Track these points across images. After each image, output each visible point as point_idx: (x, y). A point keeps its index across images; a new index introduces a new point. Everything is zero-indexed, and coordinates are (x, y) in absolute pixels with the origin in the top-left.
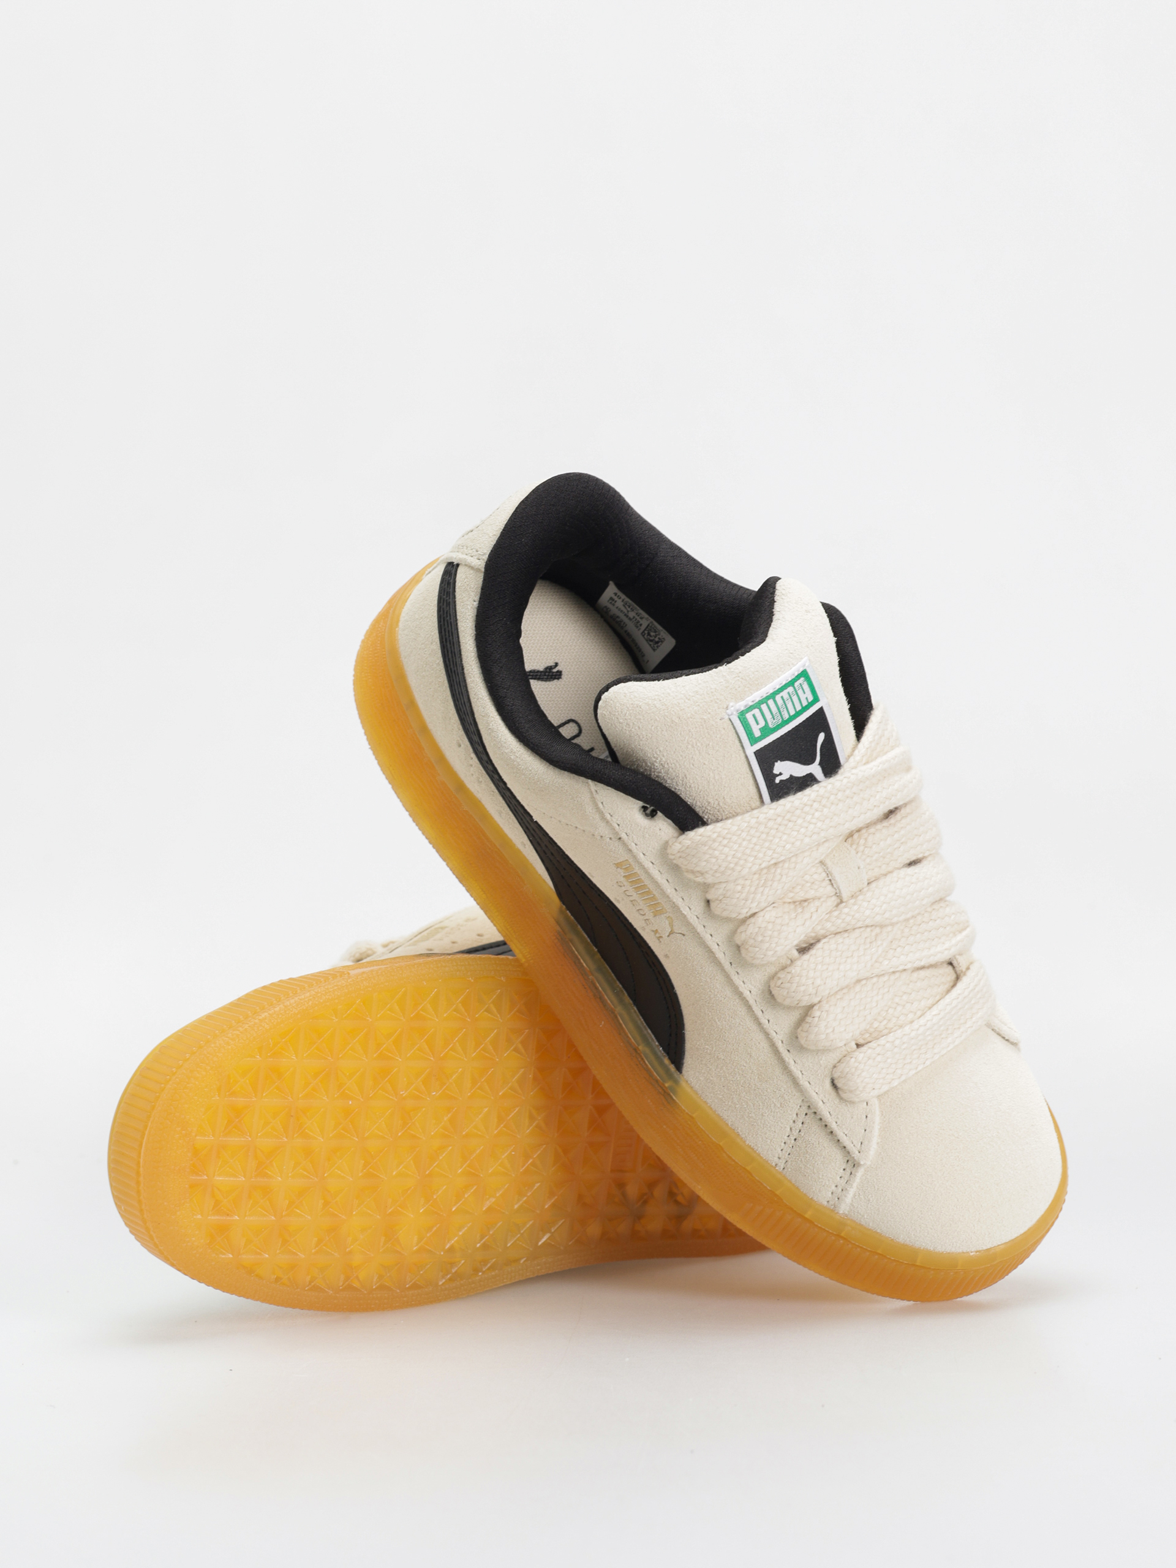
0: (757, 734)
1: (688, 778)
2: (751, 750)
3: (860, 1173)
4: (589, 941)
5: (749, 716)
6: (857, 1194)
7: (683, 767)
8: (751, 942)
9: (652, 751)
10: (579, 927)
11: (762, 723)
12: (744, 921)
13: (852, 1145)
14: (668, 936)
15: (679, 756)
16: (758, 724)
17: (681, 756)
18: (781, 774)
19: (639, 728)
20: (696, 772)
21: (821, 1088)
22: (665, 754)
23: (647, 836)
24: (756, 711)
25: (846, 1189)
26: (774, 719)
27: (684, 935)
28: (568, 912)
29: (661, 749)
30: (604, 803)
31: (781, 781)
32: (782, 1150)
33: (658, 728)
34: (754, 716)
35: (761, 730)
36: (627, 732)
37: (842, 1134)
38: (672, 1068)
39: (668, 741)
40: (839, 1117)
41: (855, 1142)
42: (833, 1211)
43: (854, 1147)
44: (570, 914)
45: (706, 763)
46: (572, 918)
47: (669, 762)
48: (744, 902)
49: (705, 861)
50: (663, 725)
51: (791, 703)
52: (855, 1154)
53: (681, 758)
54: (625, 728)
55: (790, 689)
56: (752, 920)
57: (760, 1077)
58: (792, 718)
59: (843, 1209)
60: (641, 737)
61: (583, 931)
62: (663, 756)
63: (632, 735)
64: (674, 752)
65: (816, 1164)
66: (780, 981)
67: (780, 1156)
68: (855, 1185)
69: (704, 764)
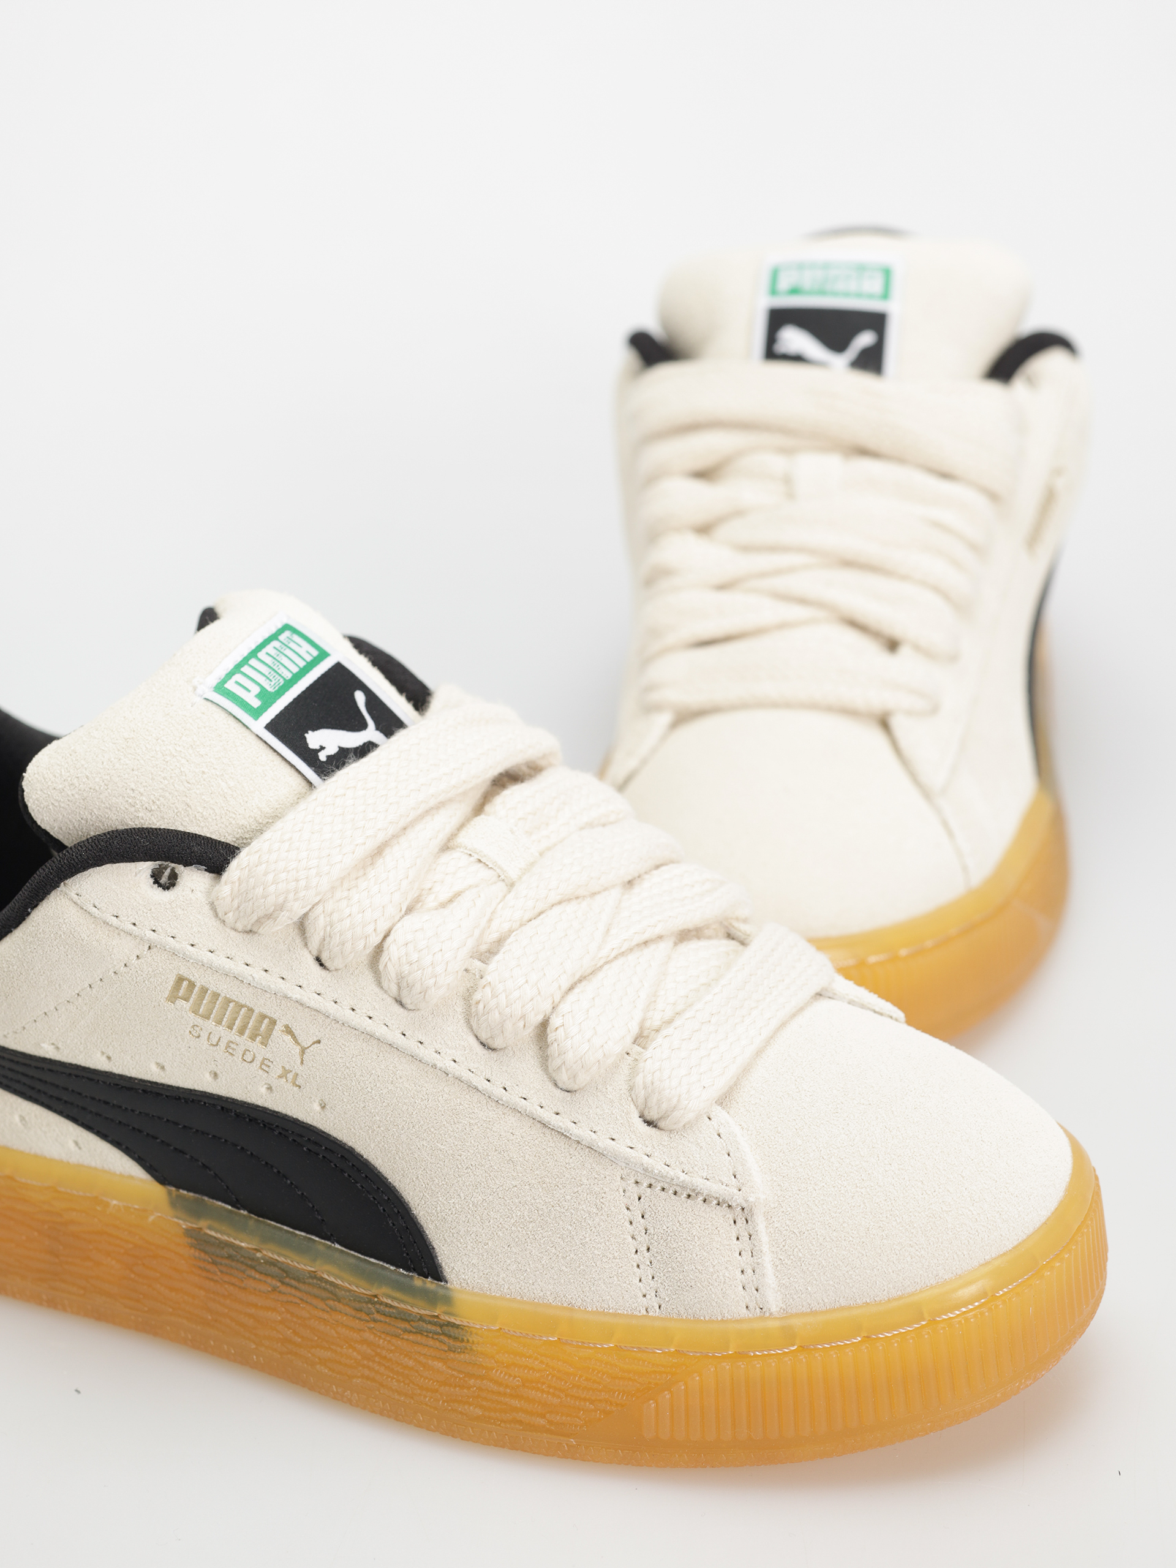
0: (256, 703)
1: (193, 807)
2: (259, 725)
3: (760, 1223)
4: (230, 1207)
5: (230, 685)
6: (778, 1262)
7: (176, 793)
8: (406, 969)
9: (124, 797)
10: (206, 1198)
11: (256, 690)
12: (379, 949)
13: (724, 1187)
14: (302, 1063)
15: (162, 780)
16: (249, 691)
17: (165, 778)
18: (322, 748)
19: (87, 777)
20: (198, 792)
21: (633, 1137)
22: (142, 790)
23: (180, 911)
24: (237, 677)
25: (758, 1264)
26: (271, 681)
27: (319, 1042)
28: (181, 1191)
29: (133, 786)
30: (97, 904)
31: (329, 757)
32: (640, 1281)
33: (112, 759)
34: (237, 683)
35: (259, 696)
36: (77, 796)
37: (701, 1180)
38: (430, 1283)
39: (135, 768)
40: (682, 1159)
41: (725, 1180)
42: (762, 1318)
43: (727, 1188)
44: (185, 1192)
45: (206, 771)
46: (191, 1194)
47: (152, 797)
48: (361, 915)
49: (272, 884)
50: (117, 752)
51: (283, 657)
52: (738, 1199)
53: (166, 782)
54: (70, 793)
55: (275, 643)
56: (389, 940)
57: (544, 1185)
58: (297, 677)
59: (774, 1303)
60: (97, 788)
61: (215, 1201)
62: (142, 794)
63: (85, 795)
64: (153, 779)
65: (694, 1255)
66: (481, 1006)
67: (644, 1291)
68: (765, 1248)
69: (203, 772)
